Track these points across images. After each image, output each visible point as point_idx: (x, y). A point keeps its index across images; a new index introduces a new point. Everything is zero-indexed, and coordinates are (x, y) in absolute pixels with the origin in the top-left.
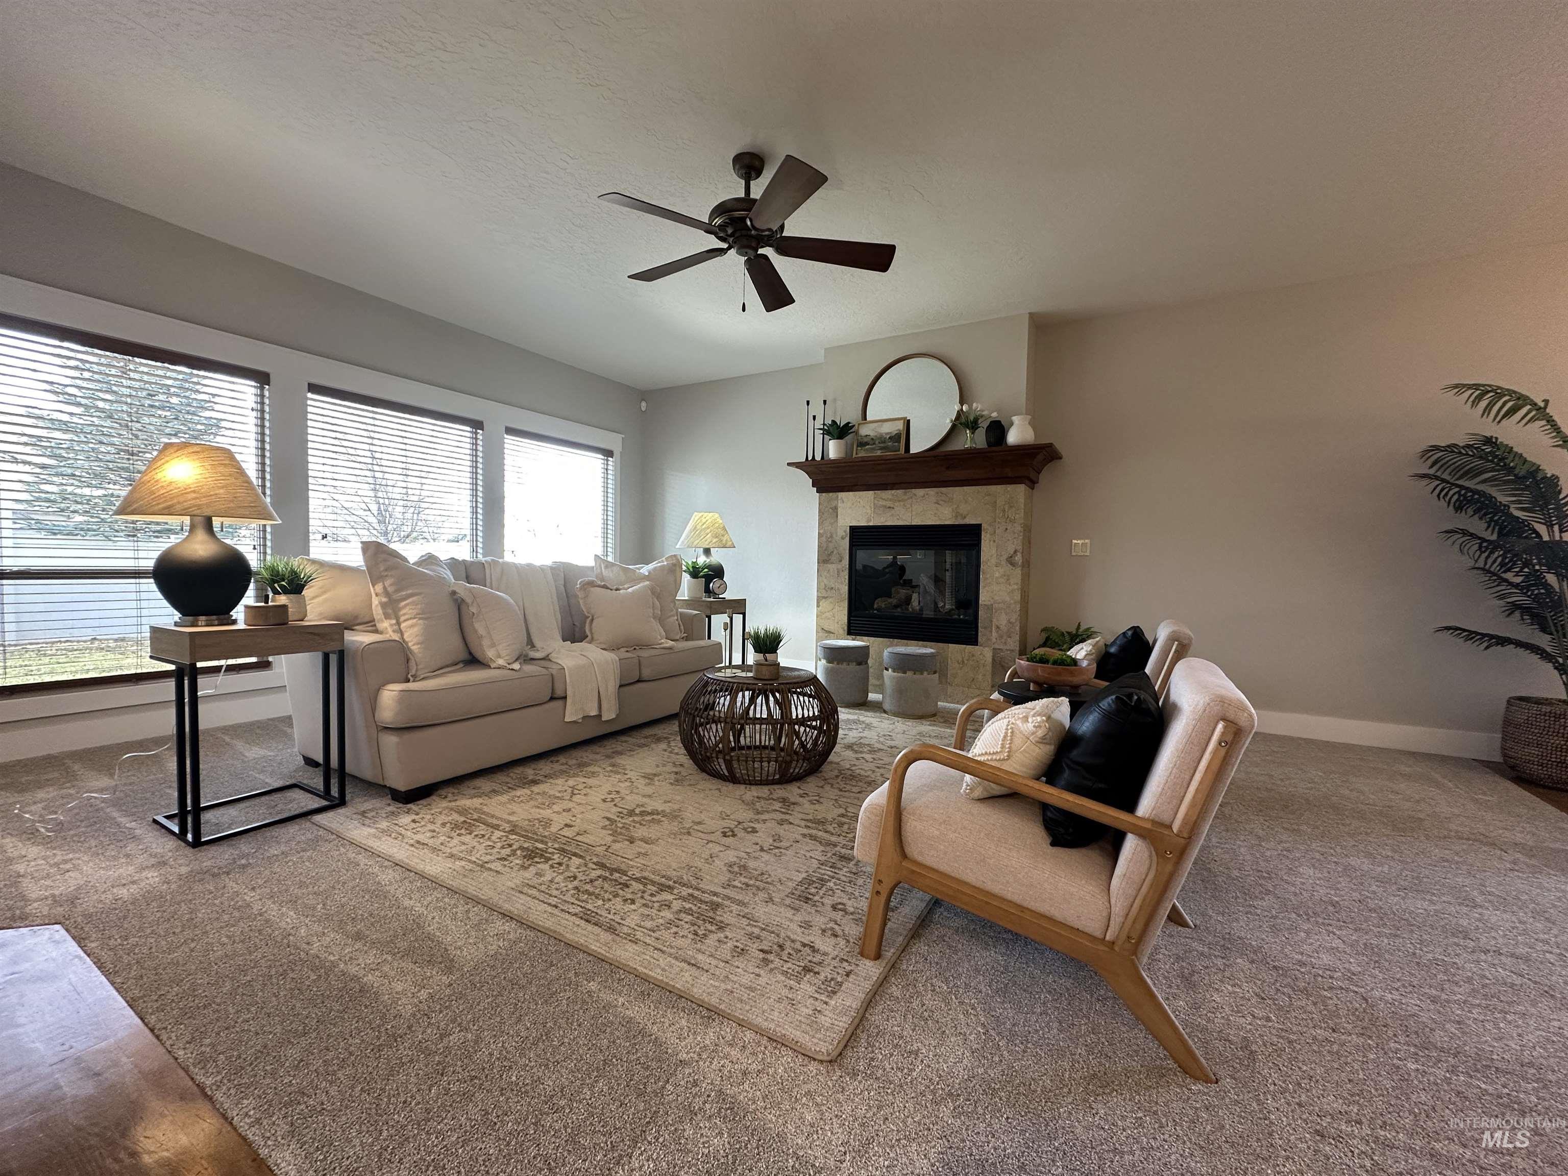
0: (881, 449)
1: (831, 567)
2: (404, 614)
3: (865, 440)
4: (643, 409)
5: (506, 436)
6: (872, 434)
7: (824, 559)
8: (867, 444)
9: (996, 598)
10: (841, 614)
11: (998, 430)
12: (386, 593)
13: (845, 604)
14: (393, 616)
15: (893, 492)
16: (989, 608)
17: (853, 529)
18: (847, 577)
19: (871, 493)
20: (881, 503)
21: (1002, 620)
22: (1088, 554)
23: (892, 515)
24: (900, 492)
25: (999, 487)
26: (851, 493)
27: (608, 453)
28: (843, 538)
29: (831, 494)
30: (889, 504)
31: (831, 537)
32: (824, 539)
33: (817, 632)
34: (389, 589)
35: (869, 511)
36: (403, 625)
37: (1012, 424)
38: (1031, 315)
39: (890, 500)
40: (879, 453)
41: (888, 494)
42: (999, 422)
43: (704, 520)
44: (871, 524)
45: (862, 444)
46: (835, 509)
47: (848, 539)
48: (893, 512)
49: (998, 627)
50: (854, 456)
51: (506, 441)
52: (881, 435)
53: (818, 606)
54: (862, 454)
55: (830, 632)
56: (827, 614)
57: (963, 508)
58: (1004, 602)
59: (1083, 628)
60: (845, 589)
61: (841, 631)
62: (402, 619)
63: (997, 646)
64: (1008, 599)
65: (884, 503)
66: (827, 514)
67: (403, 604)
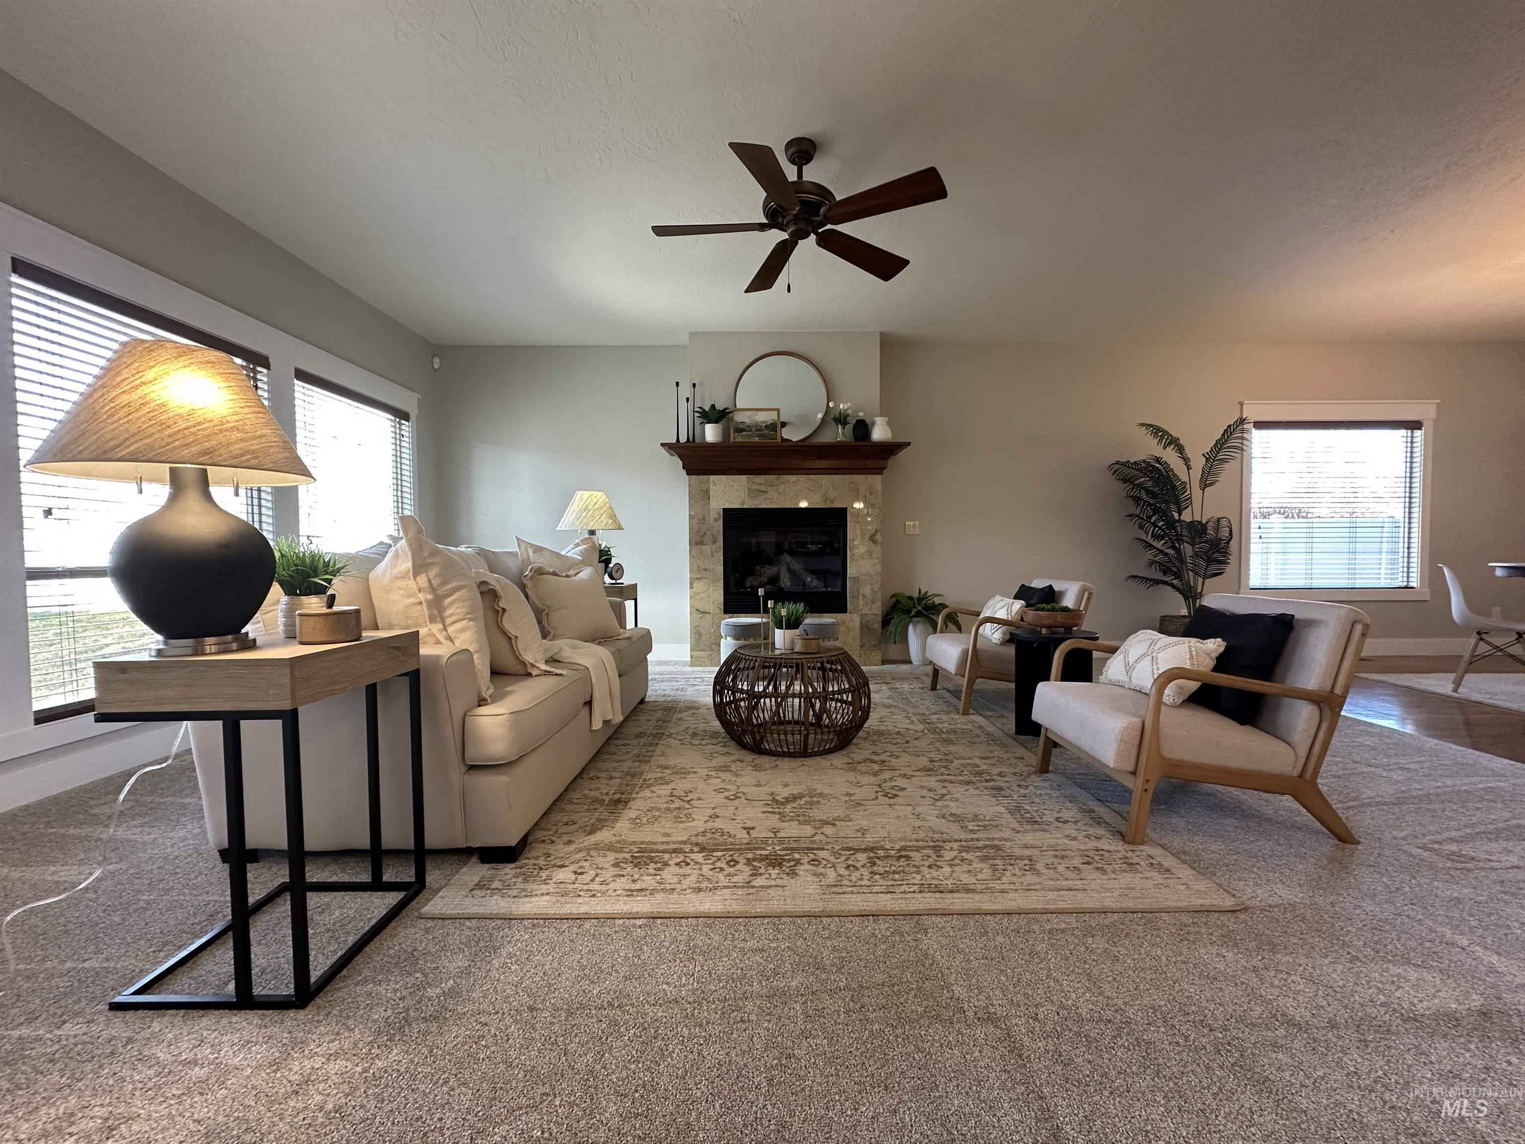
0: (759, 436)
1: (707, 548)
2: (451, 615)
3: (741, 426)
4: (436, 366)
5: (296, 382)
6: (747, 421)
7: (697, 540)
8: (743, 430)
9: (862, 571)
10: (717, 594)
11: (863, 428)
12: (432, 588)
13: (721, 584)
14: (439, 619)
15: (766, 476)
16: (856, 580)
17: (725, 511)
18: (722, 558)
19: (744, 477)
20: (755, 487)
21: (867, 590)
22: (917, 533)
23: (766, 499)
24: (772, 477)
25: (861, 476)
26: (723, 477)
27: (401, 415)
28: (716, 520)
29: (702, 477)
30: (763, 488)
31: (704, 519)
32: (695, 521)
33: (691, 613)
34: (434, 582)
35: (743, 495)
36: (450, 630)
37: (874, 424)
38: (882, 334)
39: (764, 484)
40: (756, 439)
41: (760, 479)
42: (863, 421)
43: (595, 500)
44: (745, 507)
45: (738, 430)
46: (707, 492)
47: (721, 521)
48: (766, 496)
49: (863, 596)
50: (732, 440)
51: (296, 388)
52: (757, 422)
53: (691, 587)
54: (740, 439)
55: (705, 612)
56: (703, 595)
57: (832, 494)
58: (868, 574)
59: (923, 592)
60: (720, 569)
61: (717, 611)
62: (448, 621)
63: (863, 612)
64: (871, 571)
65: (757, 487)
66: (699, 497)
67: (448, 601)
